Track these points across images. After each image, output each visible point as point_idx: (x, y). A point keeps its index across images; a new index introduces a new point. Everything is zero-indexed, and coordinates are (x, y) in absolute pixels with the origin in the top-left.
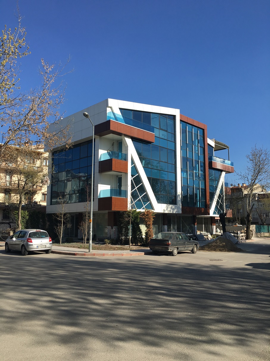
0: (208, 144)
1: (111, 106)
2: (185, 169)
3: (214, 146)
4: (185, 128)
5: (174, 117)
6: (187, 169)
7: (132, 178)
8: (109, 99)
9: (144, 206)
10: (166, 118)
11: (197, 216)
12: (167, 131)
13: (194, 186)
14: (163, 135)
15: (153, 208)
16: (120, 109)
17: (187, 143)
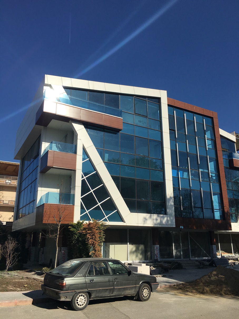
0: (221, 136)
1: (49, 83)
2: (185, 167)
3: (235, 141)
4: (183, 116)
5: (158, 99)
6: (188, 167)
7: (85, 178)
8: (45, 75)
9: (106, 217)
10: (145, 102)
11: (215, 233)
12: (146, 117)
13: (201, 189)
14: (140, 121)
15: (122, 220)
16: (65, 88)
17: (186, 135)
